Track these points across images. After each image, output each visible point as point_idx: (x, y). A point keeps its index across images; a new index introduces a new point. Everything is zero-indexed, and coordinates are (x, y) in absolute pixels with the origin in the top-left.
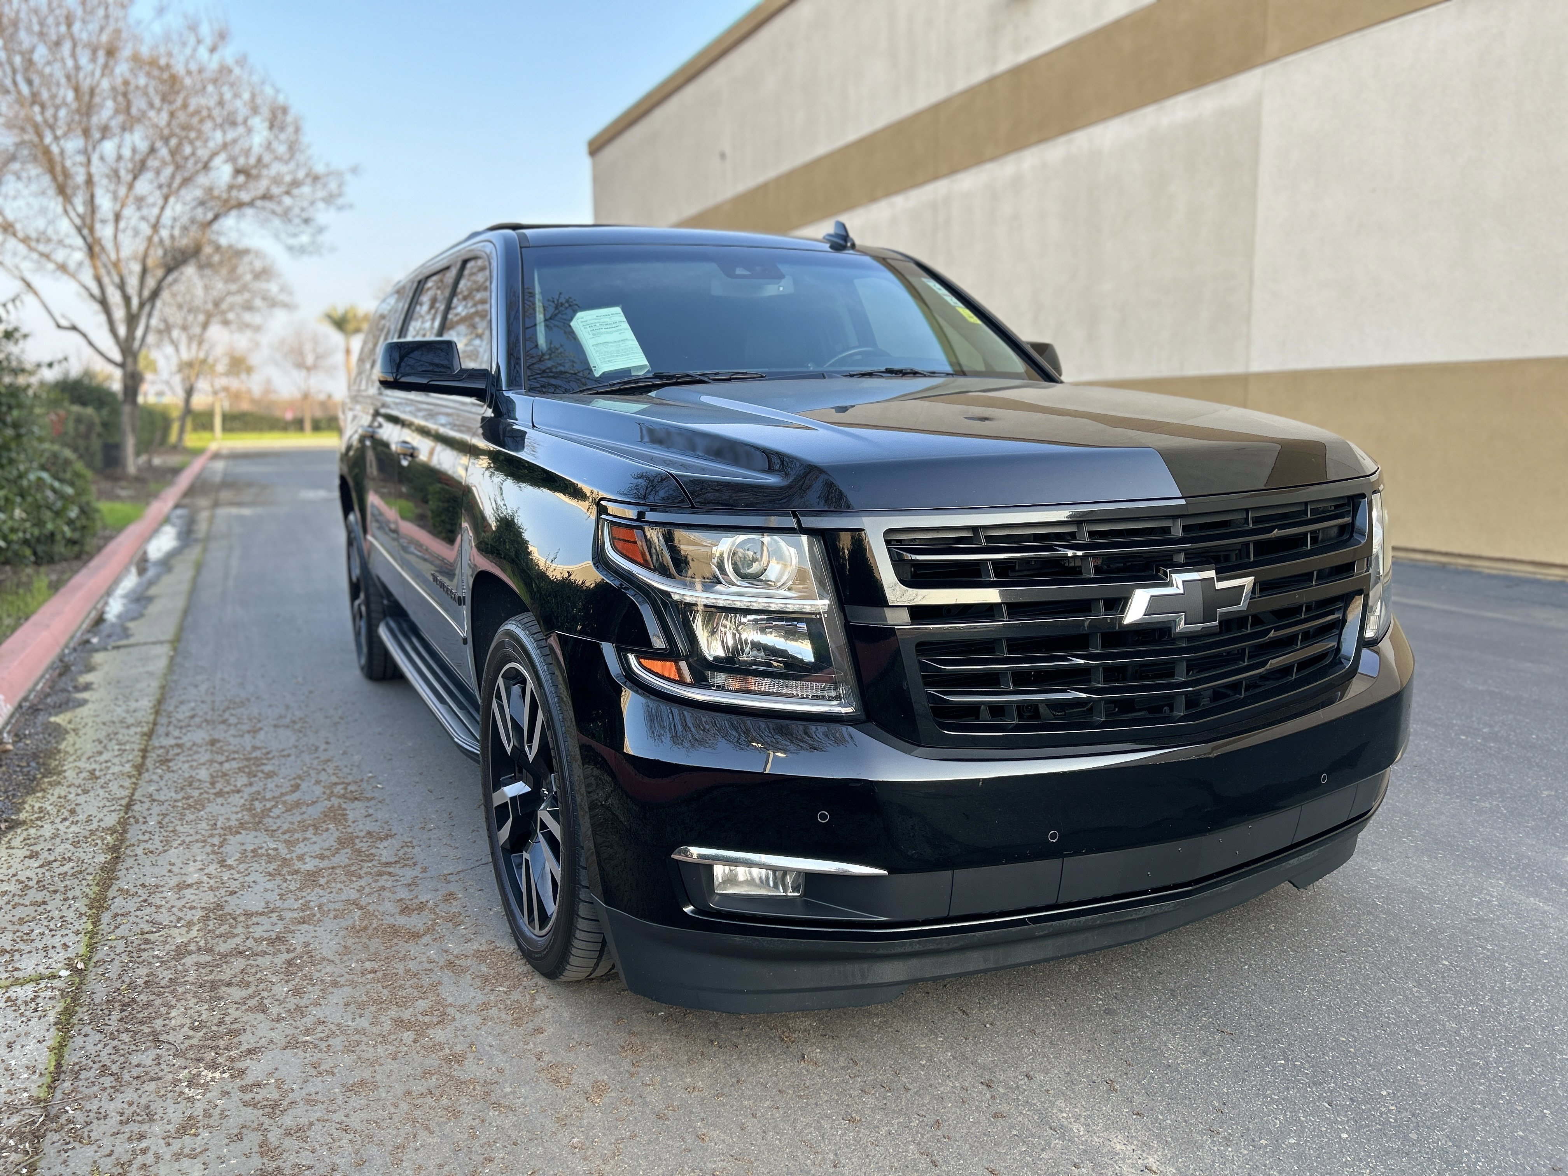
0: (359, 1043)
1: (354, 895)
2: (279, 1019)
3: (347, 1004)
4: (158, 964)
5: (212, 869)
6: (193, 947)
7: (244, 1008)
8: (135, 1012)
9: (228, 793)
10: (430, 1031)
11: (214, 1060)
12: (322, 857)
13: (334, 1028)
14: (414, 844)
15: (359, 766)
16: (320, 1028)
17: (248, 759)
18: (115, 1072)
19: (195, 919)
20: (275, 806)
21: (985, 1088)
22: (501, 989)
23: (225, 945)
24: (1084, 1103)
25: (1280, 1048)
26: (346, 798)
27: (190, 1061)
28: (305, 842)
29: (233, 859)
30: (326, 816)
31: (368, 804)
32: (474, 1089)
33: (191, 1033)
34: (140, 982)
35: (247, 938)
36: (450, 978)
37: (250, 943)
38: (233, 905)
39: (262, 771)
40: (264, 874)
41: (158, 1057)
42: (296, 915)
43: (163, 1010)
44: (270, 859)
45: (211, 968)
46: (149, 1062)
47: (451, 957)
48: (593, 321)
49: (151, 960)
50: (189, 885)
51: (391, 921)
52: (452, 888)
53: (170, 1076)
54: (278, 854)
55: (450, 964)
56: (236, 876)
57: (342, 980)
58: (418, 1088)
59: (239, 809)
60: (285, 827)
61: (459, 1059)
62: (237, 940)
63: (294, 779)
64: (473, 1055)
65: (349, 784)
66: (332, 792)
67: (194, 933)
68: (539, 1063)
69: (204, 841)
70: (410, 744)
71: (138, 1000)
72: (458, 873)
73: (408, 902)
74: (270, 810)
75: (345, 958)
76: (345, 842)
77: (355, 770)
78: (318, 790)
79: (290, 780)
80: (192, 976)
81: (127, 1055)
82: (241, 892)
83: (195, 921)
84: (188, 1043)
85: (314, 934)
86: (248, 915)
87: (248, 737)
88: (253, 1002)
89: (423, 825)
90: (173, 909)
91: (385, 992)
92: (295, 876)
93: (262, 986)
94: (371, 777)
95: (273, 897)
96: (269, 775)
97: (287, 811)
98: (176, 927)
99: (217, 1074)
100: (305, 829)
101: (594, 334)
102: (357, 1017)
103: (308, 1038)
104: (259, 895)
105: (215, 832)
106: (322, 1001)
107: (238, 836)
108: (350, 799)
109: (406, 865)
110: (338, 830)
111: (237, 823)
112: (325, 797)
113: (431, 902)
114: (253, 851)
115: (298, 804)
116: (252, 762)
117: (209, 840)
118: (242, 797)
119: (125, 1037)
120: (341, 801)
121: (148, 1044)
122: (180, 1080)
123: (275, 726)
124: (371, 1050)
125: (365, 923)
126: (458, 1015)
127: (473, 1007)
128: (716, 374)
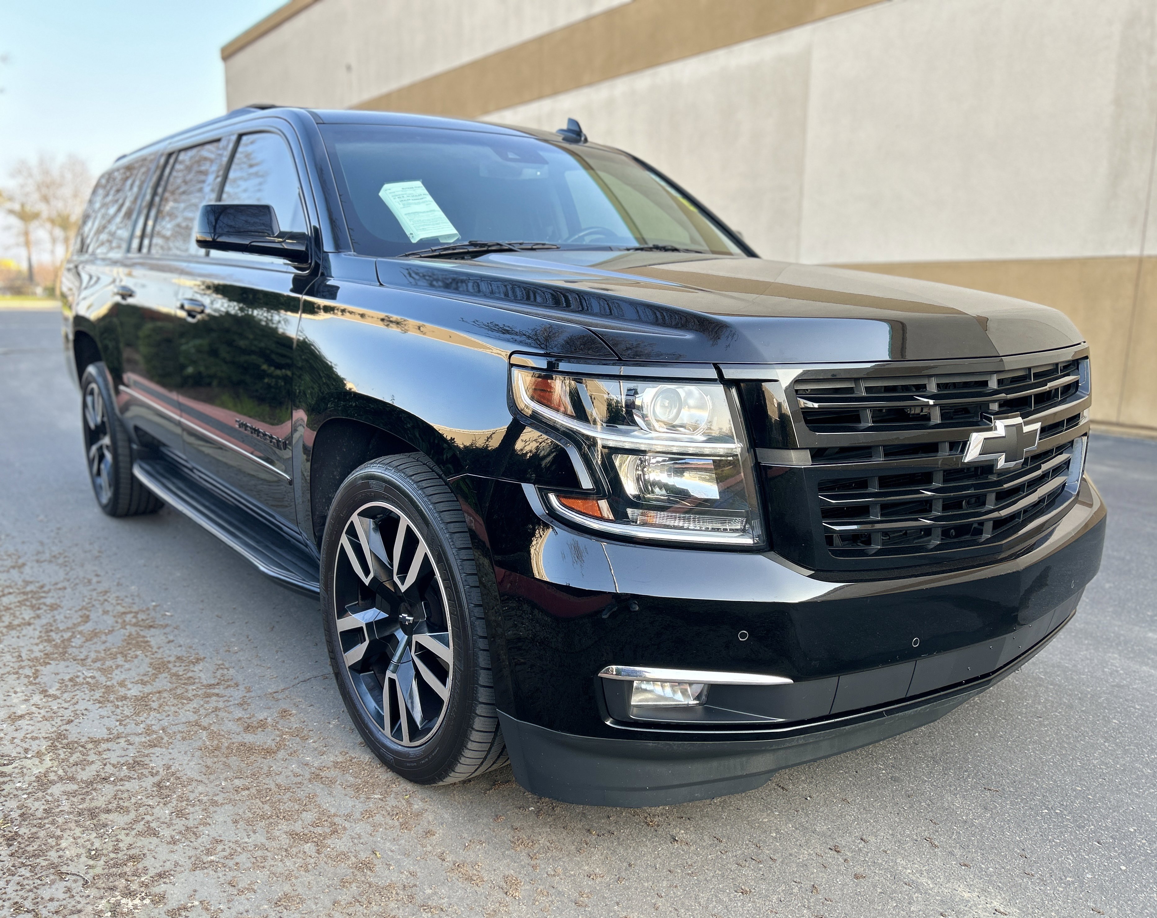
0: (265, 858)
1: (193, 718)
2: (174, 842)
3: (236, 822)
4: (25, 796)
5: (37, 698)
6: (52, 777)
7: (134, 833)
8: (22, 846)
9: (19, 626)
10: (329, 842)
11: (127, 887)
12: (144, 683)
13: (233, 846)
14: (227, 666)
15: (138, 596)
16: (220, 847)
17: (24, 593)
18: (31, 908)
19: (43, 749)
20: (73, 636)
21: (835, 853)
22: (376, 796)
23: (83, 773)
24: (919, 860)
25: (1039, 800)
26: (140, 626)
27: (103, 891)
28: (119, 669)
29: (54, 689)
30: (128, 643)
31: (165, 631)
32: (397, 894)
33: (91, 862)
34: (15, 815)
35: (105, 765)
36: (322, 789)
37: (109, 769)
38: (73, 733)
39: (45, 604)
40: (92, 702)
41: (69, 890)
42: (143, 740)
43: (52, 841)
44: (93, 688)
45: (82, 796)
46: (62, 896)
47: (313, 769)
48: (400, 193)
49: (16, 793)
50: (21, 716)
51: (239, 739)
52: (283, 705)
53: (90, 908)
54: (97, 681)
55: (316, 777)
56: (66, 705)
57: (219, 799)
58: (344, 897)
59: (38, 641)
60: (93, 655)
61: (366, 866)
62: (94, 767)
63: (80, 610)
64: (380, 861)
65: (137, 613)
66: (124, 621)
67: (48, 763)
68: (446, 864)
69: (17, 673)
70: (178, 574)
71: (20, 833)
72: (283, 690)
73: (249, 721)
74: (69, 640)
75: (212, 777)
76: (160, 667)
77: (137, 600)
78: (110, 620)
79: (76, 611)
80: (66, 805)
81: (35, 890)
82: (77, 720)
83: (44, 751)
84: (92, 872)
85: (170, 757)
86: (96, 742)
87: (14, 573)
88: (140, 827)
89: (227, 648)
90: (15, 741)
91: (267, 807)
92: (124, 702)
93: (142, 810)
94: (155, 606)
95: (112, 722)
96: (53, 607)
97: (87, 640)
98: (26, 758)
99: (137, 901)
100: (114, 657)
101: (404, 205)
102: (251, 833)
103: (212, 858)
104: (96, 722)
105: (23, 664)
106: (209, 820)
107: (48, 666)
108: (145, 627)
109: (229, 686)
110: (146, 656)
111: (42, 654)
112: (119, 626)
113: (269, 719)
114: (71, 680)
115: (95, 634)
116: (30, 596)
117: (21, 671)
118: (35, 629)
119: (23, 871)
120: (138, 629)
121: (52, 877)
122: (102, 911)
123: (38, 561)
124: (280, 864)
125: (216, 742)
126: (347, 825)
127: (357, 815)
128: (521, 244)
